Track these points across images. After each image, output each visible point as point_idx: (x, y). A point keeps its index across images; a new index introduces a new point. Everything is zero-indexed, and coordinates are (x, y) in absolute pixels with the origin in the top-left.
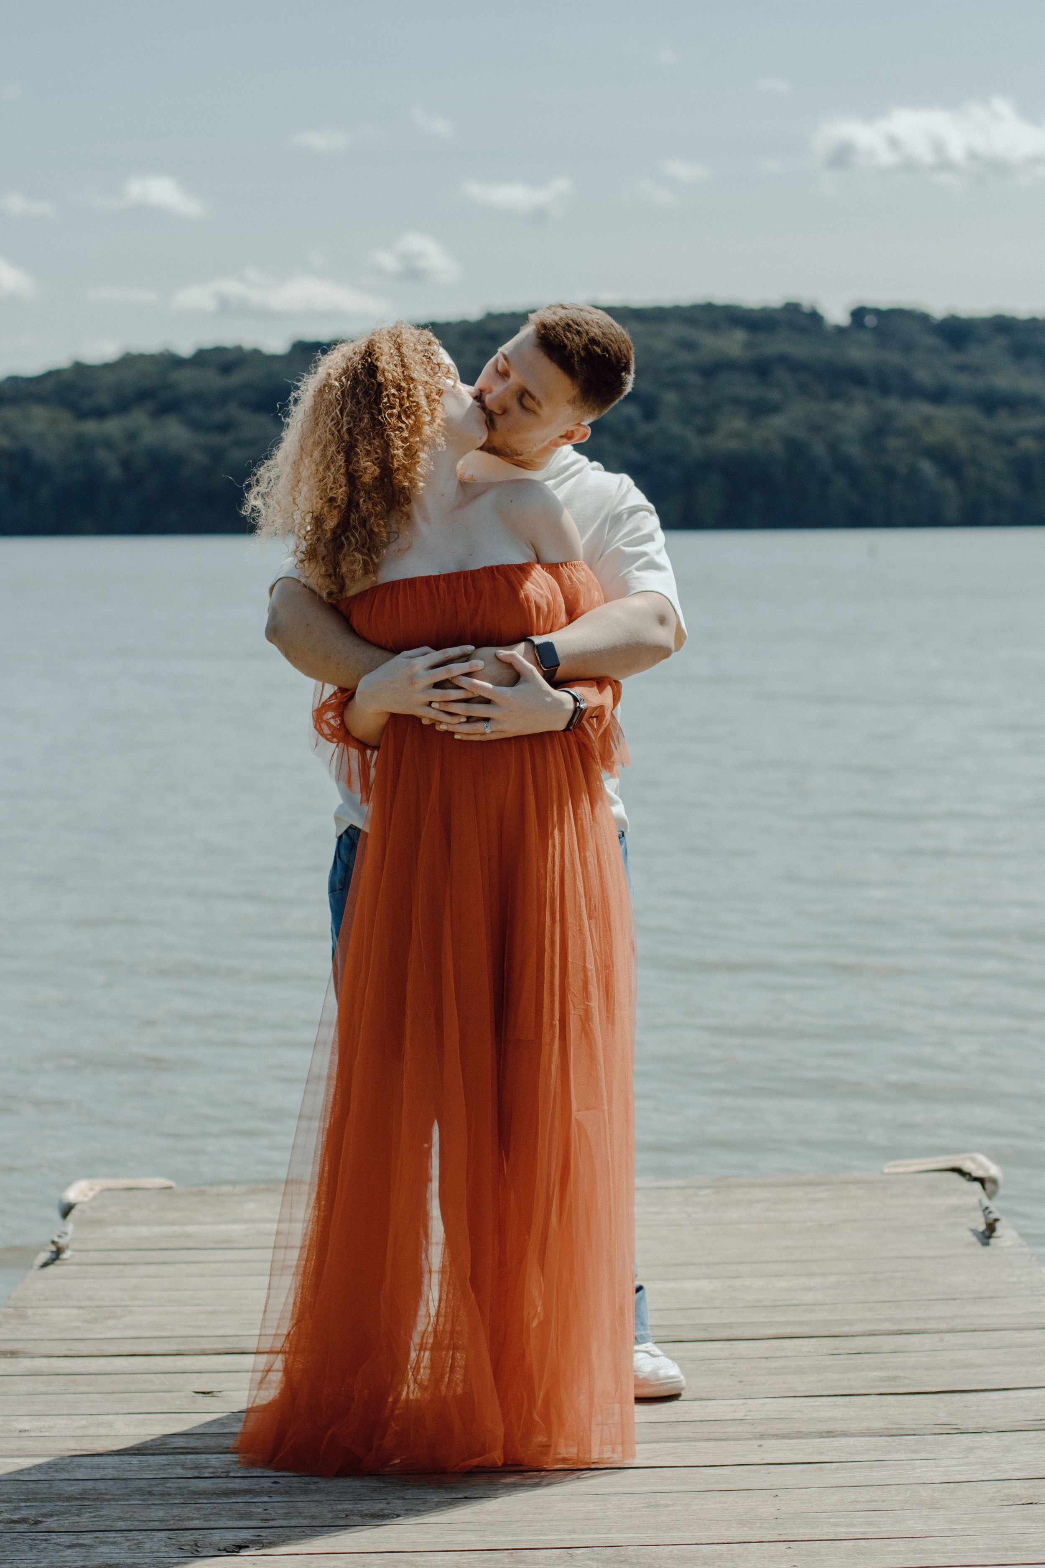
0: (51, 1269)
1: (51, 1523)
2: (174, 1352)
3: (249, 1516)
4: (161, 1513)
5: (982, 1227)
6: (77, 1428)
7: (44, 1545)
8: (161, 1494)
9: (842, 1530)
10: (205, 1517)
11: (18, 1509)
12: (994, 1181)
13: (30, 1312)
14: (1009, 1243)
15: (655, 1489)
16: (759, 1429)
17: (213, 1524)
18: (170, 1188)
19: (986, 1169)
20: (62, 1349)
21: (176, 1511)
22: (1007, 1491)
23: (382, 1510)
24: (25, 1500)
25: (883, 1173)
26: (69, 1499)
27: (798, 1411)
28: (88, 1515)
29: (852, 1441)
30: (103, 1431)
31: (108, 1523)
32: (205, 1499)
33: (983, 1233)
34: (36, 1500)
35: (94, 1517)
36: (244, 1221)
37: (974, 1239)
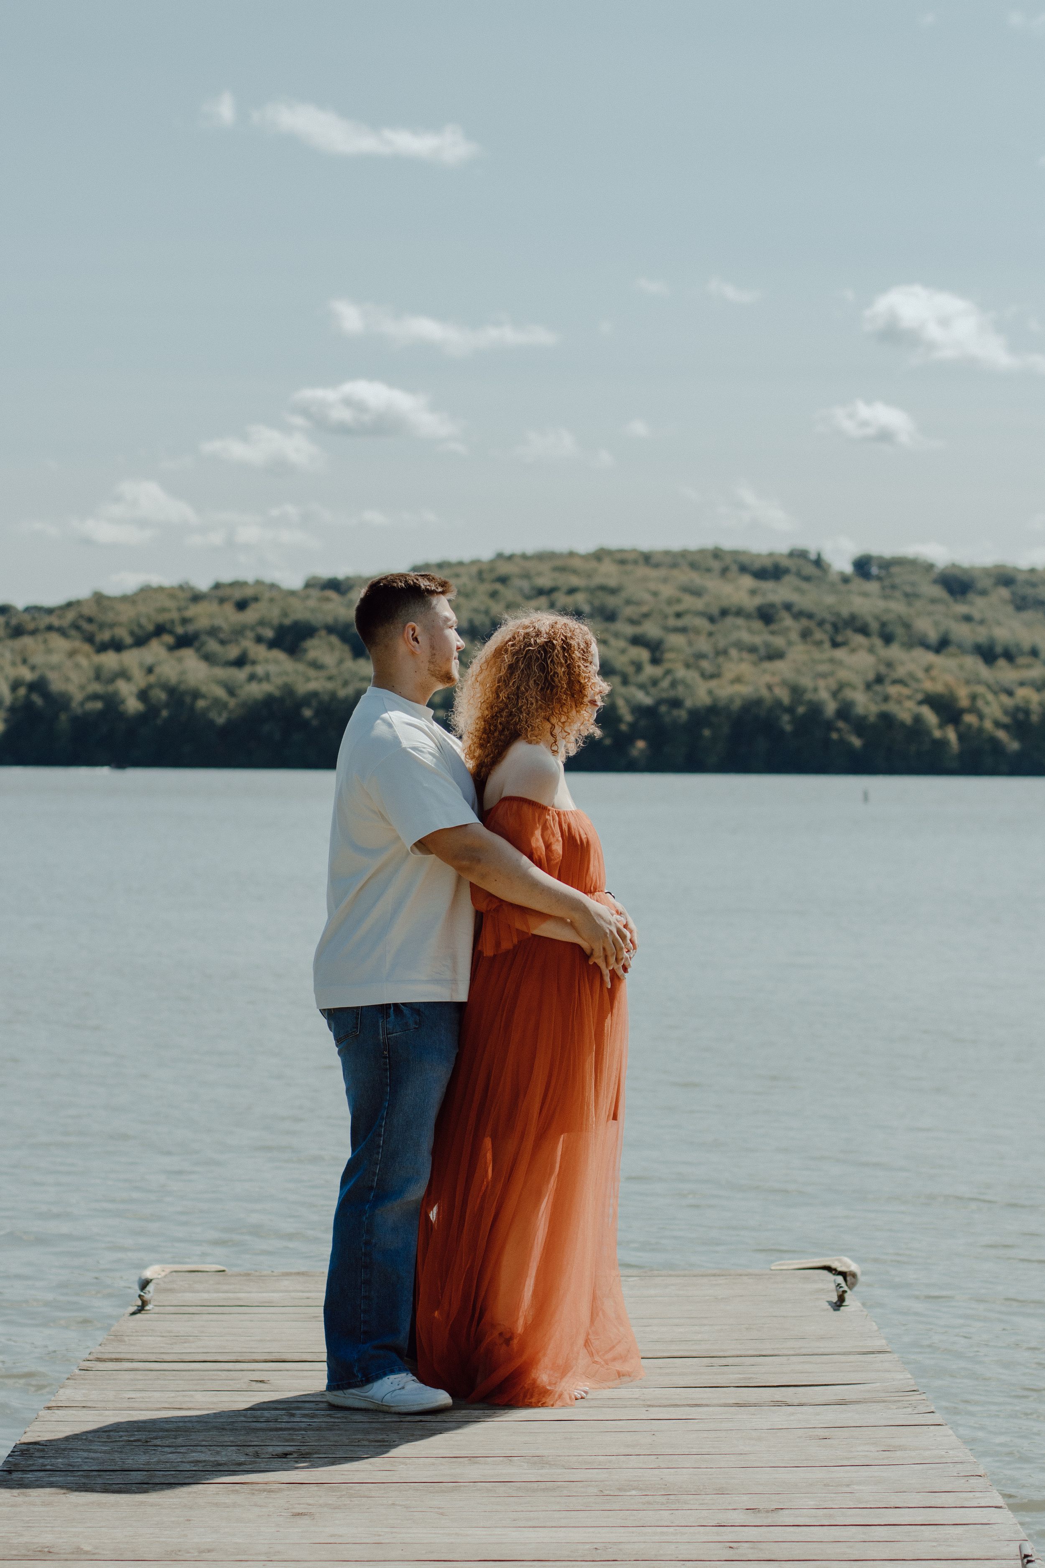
0: (138, 1316)
1: (158, 1442)
2: (235, 1361)
3: (293, 1440)
4: (231, 1439)
5: (835, 1299)
6: (169, 1397)
7: (153, 1452)
8: (230, 1430)
9: (694, 1450)
10: (262, 1441)
11: (133, 1435)
12: (854, 1275)
13: (126, 1339)
14: (853, 1309)
15: (570, 1430)
16: (649, 1403)
17: (267, 1444)
18: (224, 1271)
19: (849, 1267)
20: (153, 1358)
21: (241, 1438)
22: (811, 1434)
23: (383, 1439)
24: (138, 1431)
25: (772, 1270)
26: (167, 1431)
27: (678, 1395)
28: (181, 1438)
29: (711, 1409)
30: (187, 1399)
31: (196, 1442)
32: (262, 1432)
33: (836, 1303)
34: (145, 1431)
35: (186, 1439)
36: (282, 1291)
37: (830, 1307)
